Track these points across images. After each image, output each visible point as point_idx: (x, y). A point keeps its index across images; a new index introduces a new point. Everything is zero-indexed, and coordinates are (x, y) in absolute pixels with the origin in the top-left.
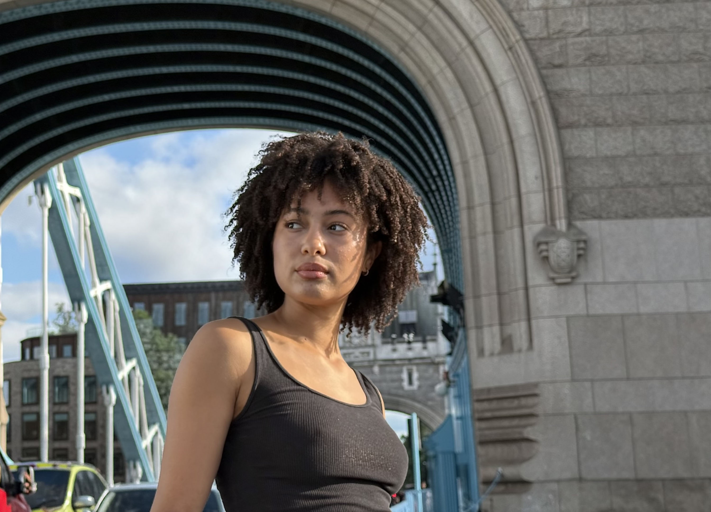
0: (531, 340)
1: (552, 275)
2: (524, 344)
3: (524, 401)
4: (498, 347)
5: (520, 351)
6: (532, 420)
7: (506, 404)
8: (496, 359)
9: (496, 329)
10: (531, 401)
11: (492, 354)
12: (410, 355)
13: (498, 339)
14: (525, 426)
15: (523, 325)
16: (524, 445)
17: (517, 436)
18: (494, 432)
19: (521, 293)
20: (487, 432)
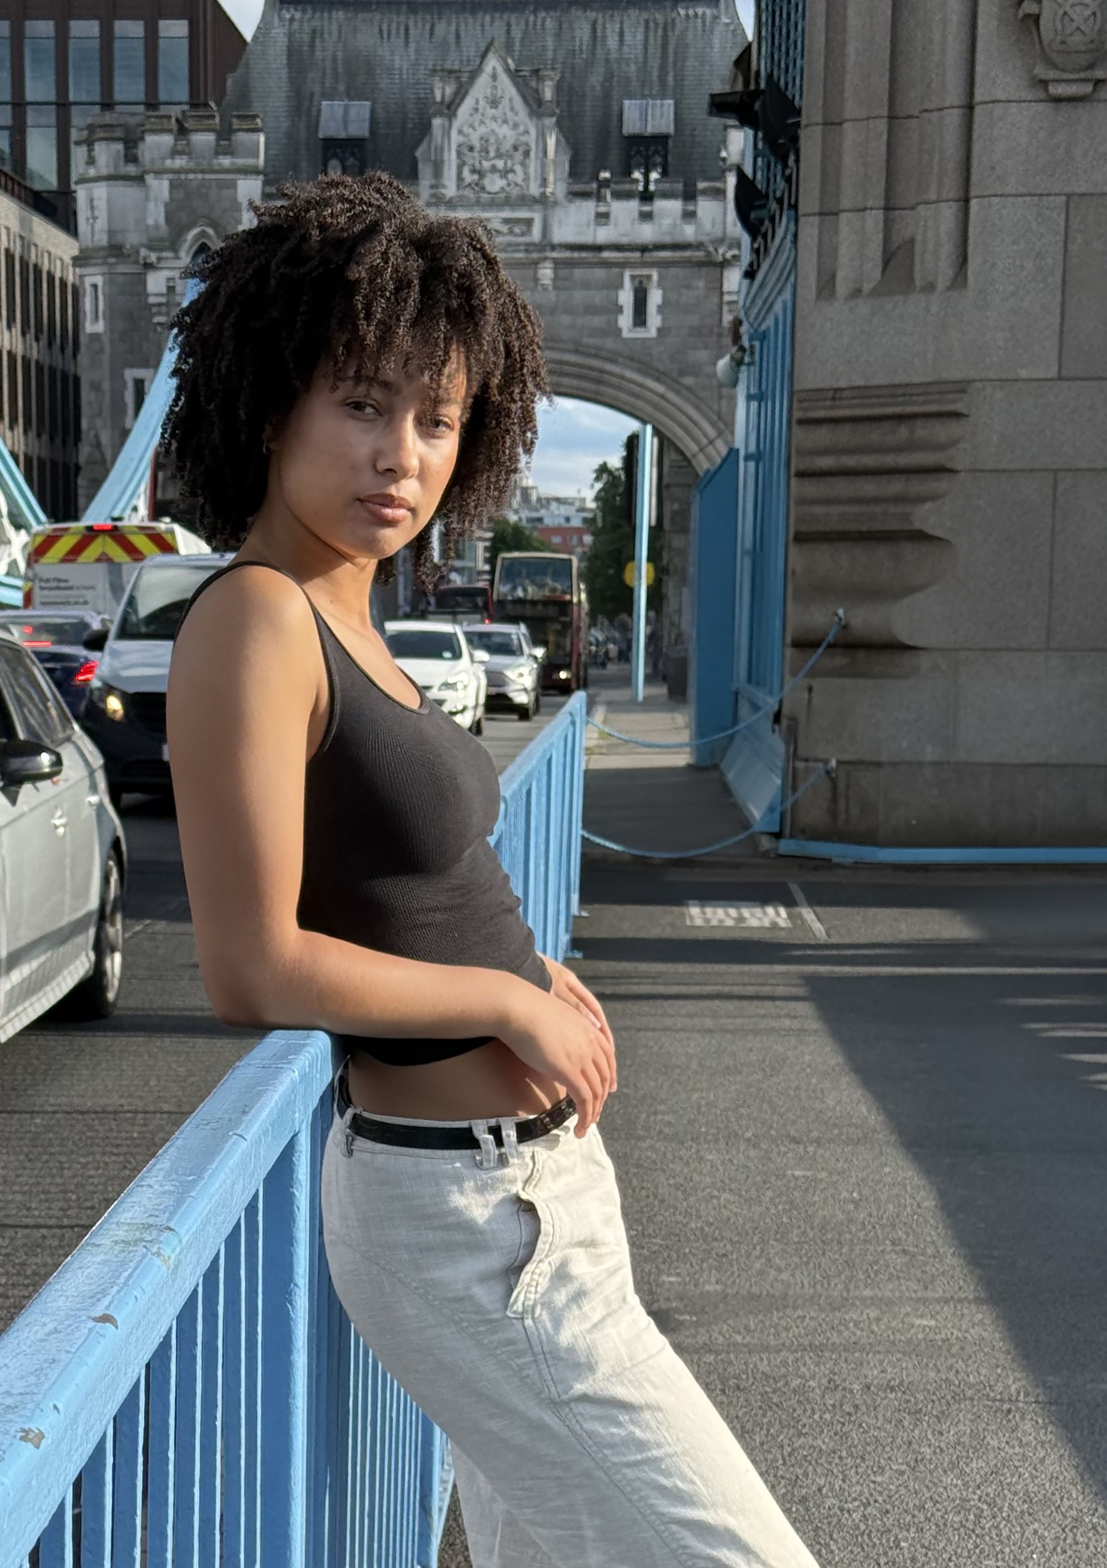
0: (963, 260)
1: (1041, 71)
2: (945, 271)
3: (922, 431)
4: (873, 271)
5: (930, 288)
6: (941, 484)
7: (875, 435)
8: (863, 307)
9: (874, 220)
10: (941, 431)
11: (856, 293)
12: (647, 233)
13: (875, 250)
14: (920, 500)
15: (948, 213)
16: (909, 550)
17: (894, 525)
18: (836, 510)
19: (953, 118)
20: (819, 510)
